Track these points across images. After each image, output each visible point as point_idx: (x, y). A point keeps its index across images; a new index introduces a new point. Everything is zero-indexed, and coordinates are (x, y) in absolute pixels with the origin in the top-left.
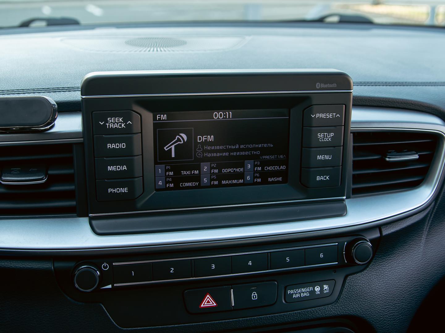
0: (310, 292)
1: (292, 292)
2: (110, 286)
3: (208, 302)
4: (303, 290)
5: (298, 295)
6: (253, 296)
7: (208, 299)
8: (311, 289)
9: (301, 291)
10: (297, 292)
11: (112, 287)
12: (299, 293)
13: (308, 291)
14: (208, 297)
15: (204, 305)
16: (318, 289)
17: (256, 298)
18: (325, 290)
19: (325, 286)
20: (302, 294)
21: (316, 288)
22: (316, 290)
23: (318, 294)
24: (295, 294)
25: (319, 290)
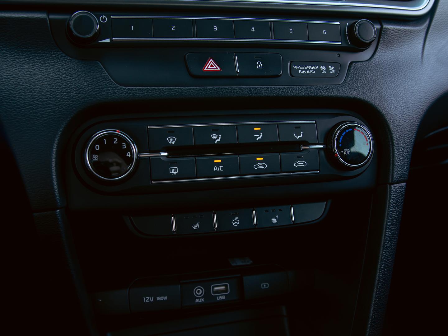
0: (315, 70)
1: (297, 67)
2: (108, 40)
3: (211, 66)
4: (309, 67)
5: (304, 71)
6: (258, 65)
7: (211, 63)
8: (317, 67)
9: (307, 68)
10: (302, 68)
11: (110, 41)
12: (305, 69)
13: (313, 69)
14: (211, 62)
15: (207, 68)
16: (323, 68)
17: (261, 67)
18: (331, 70)
19: (330, 67)
20: (308, 71)
21: (321, 67)
22: (322, 69)
23: (324, 73)
24: (301, 70)
25: (325, 70)
